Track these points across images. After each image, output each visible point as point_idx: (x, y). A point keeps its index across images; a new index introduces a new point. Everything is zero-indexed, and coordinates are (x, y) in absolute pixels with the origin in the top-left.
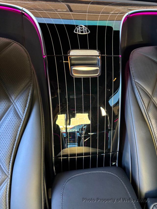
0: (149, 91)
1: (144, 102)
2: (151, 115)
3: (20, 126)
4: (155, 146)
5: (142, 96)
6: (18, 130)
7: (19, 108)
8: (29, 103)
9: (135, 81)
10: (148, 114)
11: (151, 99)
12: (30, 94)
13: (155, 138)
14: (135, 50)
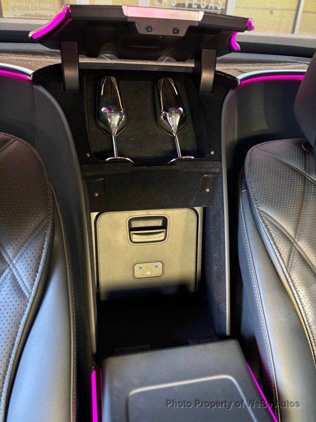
0: (289, 229)
1: (279, 252)
2: (296, 279)
3: (24, 314)
4: (309, 342)
5: (276, 240)
6: (20, 323)
7: (22, 275)
8: (45, 263)
9: (258, 209)
10: (290, 276)
11: (294, 244)
12: (46, 243)
13: (307, 326)
14: (256, 147)
